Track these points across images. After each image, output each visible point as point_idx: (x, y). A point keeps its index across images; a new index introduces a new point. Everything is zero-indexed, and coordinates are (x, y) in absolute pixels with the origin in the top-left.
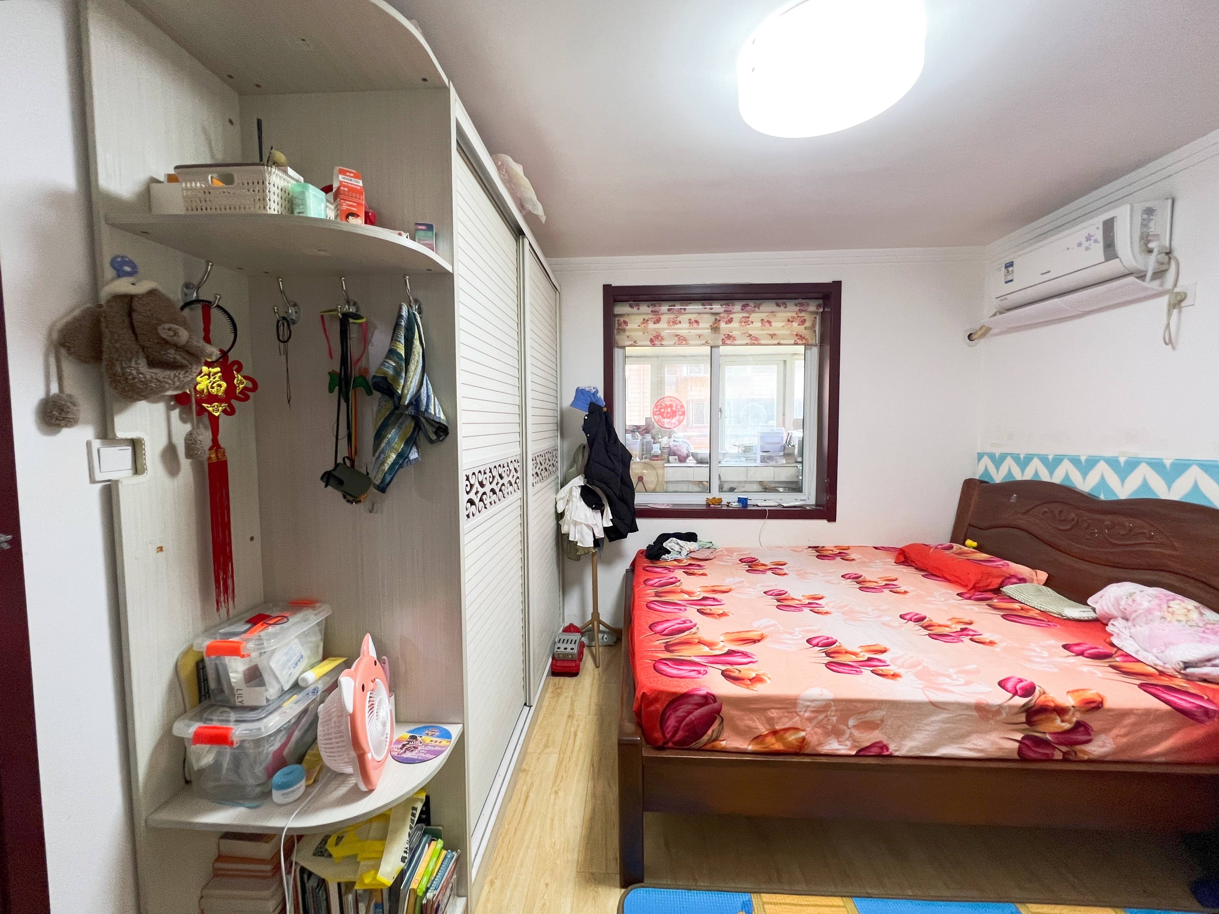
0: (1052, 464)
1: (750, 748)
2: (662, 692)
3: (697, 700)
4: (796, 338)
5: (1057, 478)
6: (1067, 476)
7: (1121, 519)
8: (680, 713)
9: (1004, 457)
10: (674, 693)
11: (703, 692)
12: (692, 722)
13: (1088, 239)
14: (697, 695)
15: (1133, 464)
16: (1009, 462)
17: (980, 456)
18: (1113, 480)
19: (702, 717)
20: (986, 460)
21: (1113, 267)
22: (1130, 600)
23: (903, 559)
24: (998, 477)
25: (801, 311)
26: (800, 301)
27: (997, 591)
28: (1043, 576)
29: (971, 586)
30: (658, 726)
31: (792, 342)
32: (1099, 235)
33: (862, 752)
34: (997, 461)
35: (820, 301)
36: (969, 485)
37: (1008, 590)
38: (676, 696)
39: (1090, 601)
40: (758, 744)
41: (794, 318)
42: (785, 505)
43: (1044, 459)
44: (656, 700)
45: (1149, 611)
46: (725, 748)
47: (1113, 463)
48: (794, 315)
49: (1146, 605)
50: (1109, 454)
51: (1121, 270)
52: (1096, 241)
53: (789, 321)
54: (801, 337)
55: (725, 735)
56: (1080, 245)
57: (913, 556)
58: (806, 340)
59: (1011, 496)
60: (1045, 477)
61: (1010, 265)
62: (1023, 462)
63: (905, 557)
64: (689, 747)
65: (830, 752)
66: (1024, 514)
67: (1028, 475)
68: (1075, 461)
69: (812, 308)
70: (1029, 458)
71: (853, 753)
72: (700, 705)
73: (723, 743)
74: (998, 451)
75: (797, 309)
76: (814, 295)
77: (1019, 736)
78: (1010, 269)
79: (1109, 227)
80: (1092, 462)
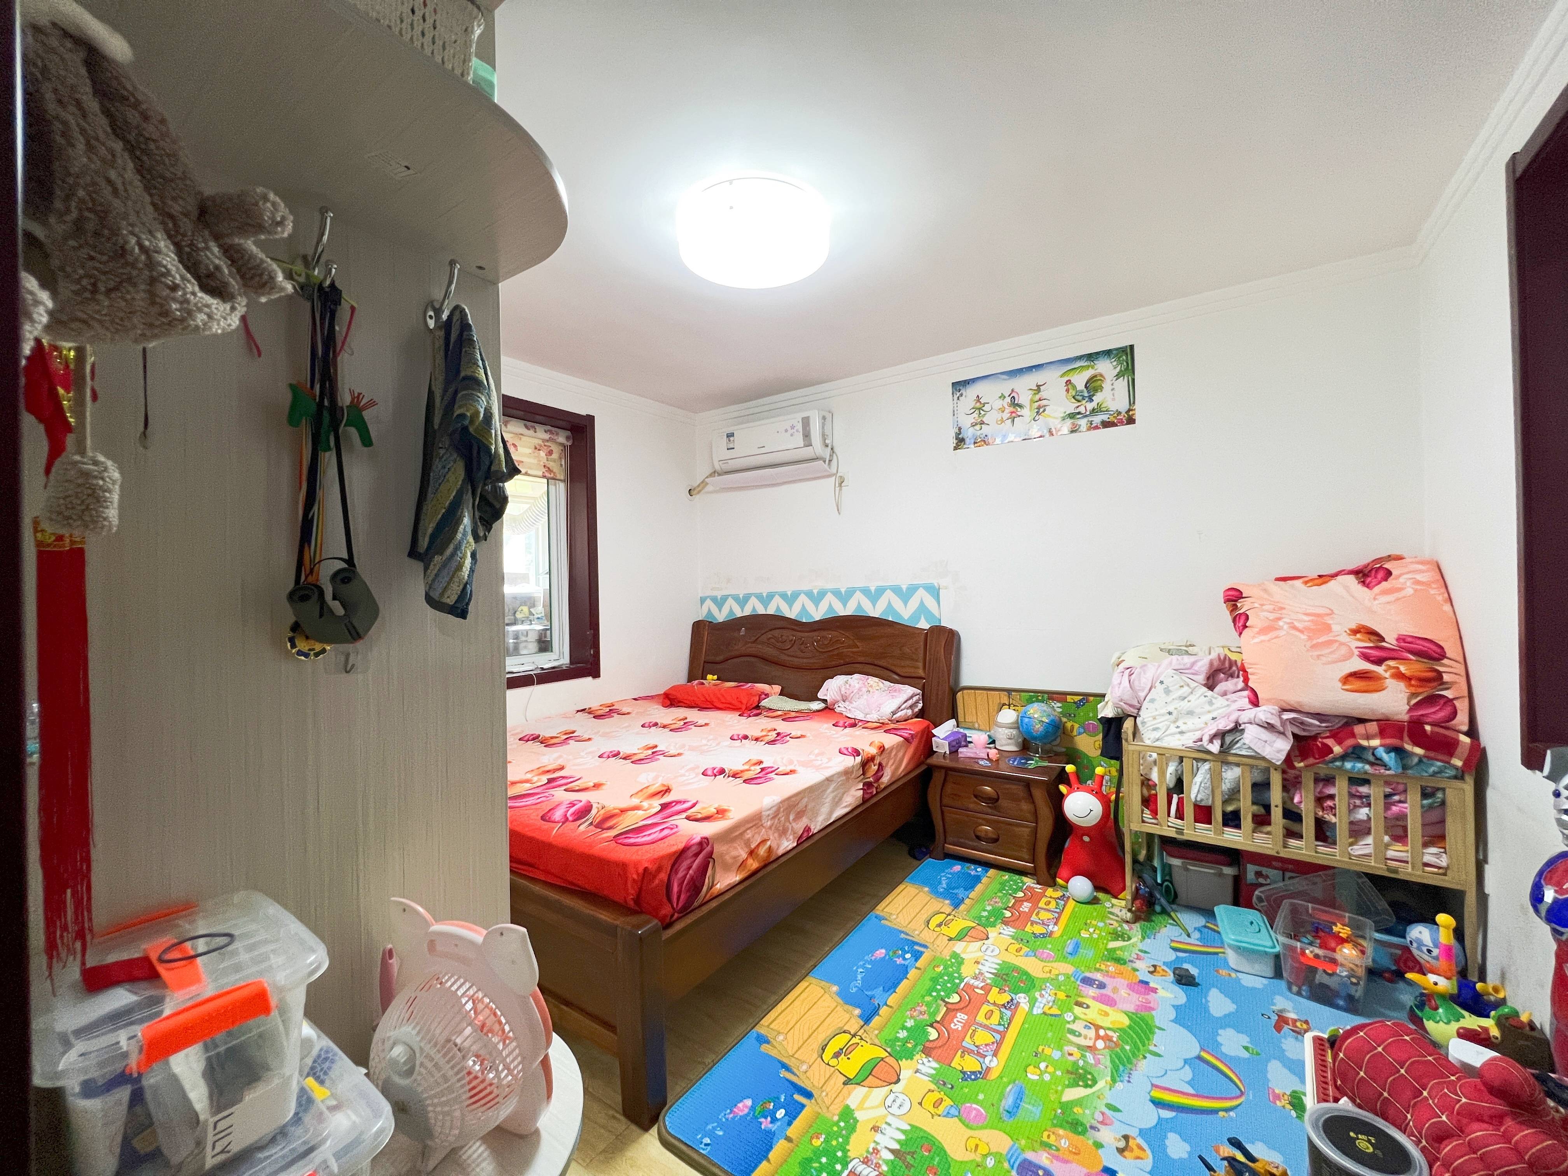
0: (766, 600)
1: (738, 878)
2: (662, 858)
3: (694, 849)
4: (544, 470)
5: (771, 611)
6: (778, 608)
7: (824, 633)
8: (681, 874)
9: (725, 598)
10: (675, 853)
11: (697, 839)
12: (692, 878)
13: (793, 427)
14: (693, 845)
15: (822, 594)
16: (730, 602)
17: (703, 600)
18: (810, 607)
19: (699, 868)
20: (709, 603)
21: (808, 452)
22: (848, 686)
23: (669, 703)
24: (720, 617)
25: (550, 440)
26: (549, 428)
27: (758, 707)
28: (777, 688)
29: (744, 707)
30: (665, 900)
31: (541, 474)
32: (800, 427)
33: (800, 841)
34: (720, 602)
35: (569, 433)
36: (698, 628)
37: (764, 703)
38: (676, 856)
39: (820, 695)
40: (743, 870)
41: (541, 446)
42: (545, 667)
43: (759, 597)
44: (659, 869)
45: (860, 690)
46: (720, 890)
47: (809, 594)
48: (540, 442)
49: (857, 686)
50: (805, 588)
51: (812, 455)
52: (797, 431)
53: (536, 448)
54: (550, 470)
55: (718, 877)
56: (786, 431)
57: (680, 696)
58: (554, 473)
59: (739, 630)
60: (761, 611)
61: (730, 435)
62: (742, 601)
63: (670, 699)
64: (692, 907)
65: (784, 851)
66: (754, 642)
67: (747, 611)
68: (784, 596)
69: (561, 439)
70: (747, 598)
71: (795, 844)
72: (696, 855)
73: (718, 886)
74: (719, 594)
75: (547, 436)
76: (561, 423)
77: (861, 786)
78: (732, 439)
79: (806, 422)
80: (796, 595)
